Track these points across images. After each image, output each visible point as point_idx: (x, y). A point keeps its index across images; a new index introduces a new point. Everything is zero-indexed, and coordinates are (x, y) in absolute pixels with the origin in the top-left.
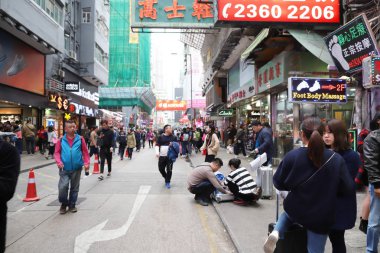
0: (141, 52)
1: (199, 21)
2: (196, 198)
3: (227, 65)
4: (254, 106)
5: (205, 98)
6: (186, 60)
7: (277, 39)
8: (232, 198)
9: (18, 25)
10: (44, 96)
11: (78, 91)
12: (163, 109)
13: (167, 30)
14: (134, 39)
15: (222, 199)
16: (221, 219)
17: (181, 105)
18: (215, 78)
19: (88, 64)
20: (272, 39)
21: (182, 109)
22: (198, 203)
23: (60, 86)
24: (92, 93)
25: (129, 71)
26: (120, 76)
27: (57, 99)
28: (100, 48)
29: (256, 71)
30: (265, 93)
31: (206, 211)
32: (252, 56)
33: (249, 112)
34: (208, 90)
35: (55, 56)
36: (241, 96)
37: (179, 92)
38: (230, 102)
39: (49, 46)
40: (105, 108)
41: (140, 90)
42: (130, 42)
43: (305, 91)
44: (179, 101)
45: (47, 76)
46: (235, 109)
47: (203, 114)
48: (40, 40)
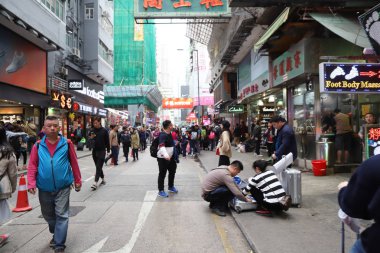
0: (146, 50)
1: (208, 10)
2: (211, 206)
3: (237, 58)
4: (266, 102)
5: (212, 95)
6: (192, 57)
7: (297, 24)
8: (254, 206)
9: (16, 19)
10: (46, 95)
11: (81, 89)
12: (169, 107)
13: (174, 20)
14: (139, 36)
15: (242, 208)
16: (244, 236)
17: (188, 103)
18: (224, 73)
19: (92, 62)
20: (291, 24)
21: (189, 106)
22: (213, 212)
23: (63, 84)
24: (96, 92)
25: (134, 69)
26: (126, 74)
27: (60, 98)
28: (104, 45)
29: (271, 63)
30: (281, 86)
31: (224, 223)
32: (266, 46)
33: (261, 108)
34: (216, 87)
35: (58, 53)
36: (253, 91)
37: (185, 90)
38: (240, 98)
39: (50, 42)
40: (111, 107)
41: (146, 88)
42: (136, 39)
43: (340, 78)
44: (186, 99)
45: (49, 74)
46: (245, 105)
47: (210, 111)
48: (40, 36)
